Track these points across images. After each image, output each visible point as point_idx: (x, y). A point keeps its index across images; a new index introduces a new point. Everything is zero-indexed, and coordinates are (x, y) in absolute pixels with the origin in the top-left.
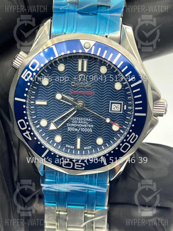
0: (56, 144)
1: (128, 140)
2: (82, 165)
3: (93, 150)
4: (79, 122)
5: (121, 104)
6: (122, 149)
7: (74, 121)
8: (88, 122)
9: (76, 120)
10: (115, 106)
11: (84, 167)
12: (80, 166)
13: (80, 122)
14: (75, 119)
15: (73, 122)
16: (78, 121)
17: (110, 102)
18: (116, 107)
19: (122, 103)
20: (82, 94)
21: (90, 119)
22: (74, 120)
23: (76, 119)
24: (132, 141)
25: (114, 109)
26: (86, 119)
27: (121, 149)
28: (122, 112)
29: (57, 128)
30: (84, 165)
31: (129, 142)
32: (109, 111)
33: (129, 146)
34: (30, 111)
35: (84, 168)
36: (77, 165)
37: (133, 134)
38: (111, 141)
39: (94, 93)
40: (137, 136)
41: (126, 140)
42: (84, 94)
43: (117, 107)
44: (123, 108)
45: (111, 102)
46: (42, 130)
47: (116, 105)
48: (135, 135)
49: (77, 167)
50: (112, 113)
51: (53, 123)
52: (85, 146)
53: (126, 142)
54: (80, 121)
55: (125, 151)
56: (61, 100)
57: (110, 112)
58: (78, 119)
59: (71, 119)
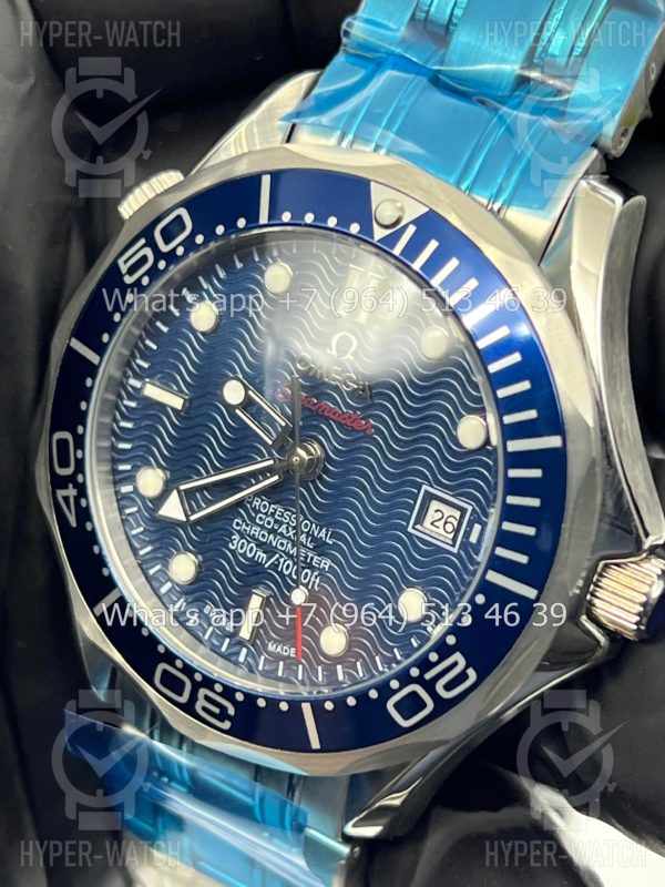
0: (169, 585)
1: (428, 676)
2: (223, 709)
3: (300, 667)
4: (283, 529)
5: (463, 511)
6: (396, 706)
7: (264, 517)
8: (314, 539)
9: (273, 514)
10: (439, 515)
11: (229, 718)
12: (217, 710)
13: (285, 532)
14: (271, 510)
15: (261, 519)
16: (281, 523)
17: (424, 487)
18: (443, 521)
19: (470, 508)
20: (325, 413)
21: (327, 531)
22: (266, 514)
23: (276, 510)
24: (448, 687)
25: (432, 524)
26: (312, 523)
27: (390, 705)
28: (455, 550)
29: (187, 516)
30: (231, 711)
31: (429, 687)
32: (408, 524)
33: (430, 705)
34: (118, 417)
35: (227, 725)
36: (207, 698)
37: (458, 657)
38: (377, 658)
39: (373, 426)
40: (472, 673)
41: (422, 673)
42: (332, 417)
43: (446, 523)
44: (467, 534)
45: (426, 491)
46: (135, 509)
47: (448, 511)
48: (467, 667)
49: (204, 709)
50: (417, 537)
51: (179, 492)
52: (276, 641)
53: (420, 680)
54: (284, 526)
55: (406, 718)
56: (238, 411)
57: (410, 529)
58: (282, 516)
59: (258, 504)
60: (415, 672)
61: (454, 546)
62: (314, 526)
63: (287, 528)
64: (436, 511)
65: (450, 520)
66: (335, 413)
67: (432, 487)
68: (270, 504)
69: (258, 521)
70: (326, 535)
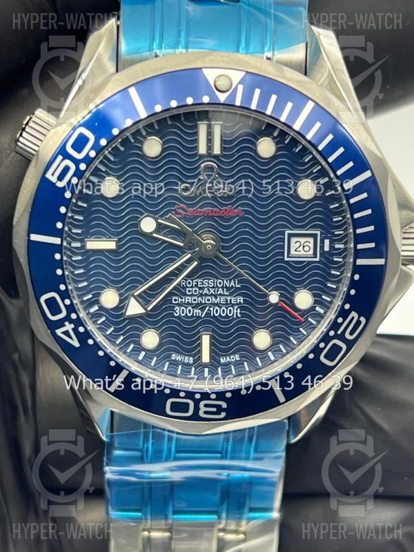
0: (143, 353)
1: (339, 332)
2: (219, 407)
3: (245, 363)
4: (206, 291)
5: (315, 236)
6: (325, 357)
7: (191, 289)
8: (228, 289)
9: (196, 286)
10: (298, 244)
11: (224, 410)
12: (214, 410)
13: (207, 292)
14: (194, 283)
15: (189, 291)
16: (203, 288)
17: (287, 232)
18: (302, 246)
19: (319, 233)
20: (210, 214)
21: (235, 281)
22: (192, 287)
23: (197, 282)
24: (351, 333)
25: (296, 250)
26: (223, 281)
27: (322, 358)
28: (318, 259)
29: (145, 309)
30: (224, 405)
31: (341, 337)
32: (284, 256)
33: (344, 347)
34: (72, 270)
35: (223, 415)
36: (206, 406)
38: (291, 338)
39: (243, 211)
40: (363, 319)
41: (336, 332)
43: (304, 247)
44: (322, 247)
45: (289, 234)
46: (104, 319)
47: (302, 240)
48: (359, 317)
49: (205, 413)
50: (293, 262)
52: (223, 356)
53: (336, 337)
54: (206, 289)
55: (332, 361)
56: (155, 235)
57: (286, 259)
58: (203, 284)
59: (184, 284)
60: (332, 333)
61: (316, 257)
62: (225, 281)
63: (208, 290)
64: (296, 243)
65: (306, 244)
66: (216, 212)
67: (292, 230)
68: (192, 280)
69: (188, 293)
70: (235, 283)
